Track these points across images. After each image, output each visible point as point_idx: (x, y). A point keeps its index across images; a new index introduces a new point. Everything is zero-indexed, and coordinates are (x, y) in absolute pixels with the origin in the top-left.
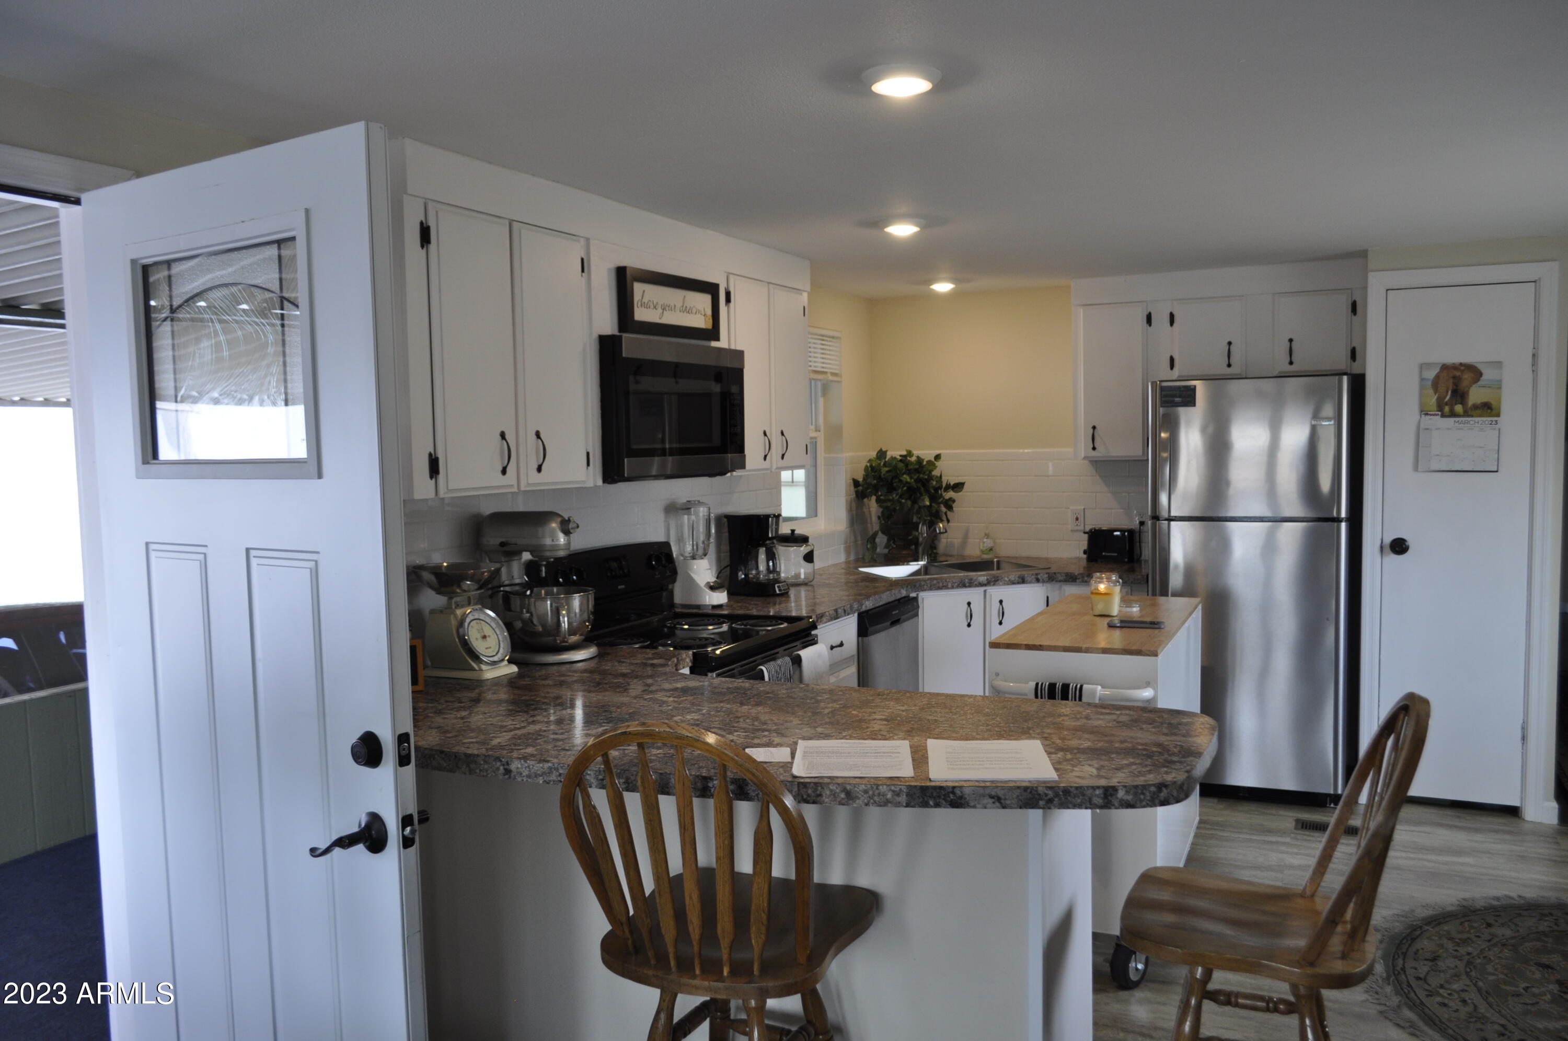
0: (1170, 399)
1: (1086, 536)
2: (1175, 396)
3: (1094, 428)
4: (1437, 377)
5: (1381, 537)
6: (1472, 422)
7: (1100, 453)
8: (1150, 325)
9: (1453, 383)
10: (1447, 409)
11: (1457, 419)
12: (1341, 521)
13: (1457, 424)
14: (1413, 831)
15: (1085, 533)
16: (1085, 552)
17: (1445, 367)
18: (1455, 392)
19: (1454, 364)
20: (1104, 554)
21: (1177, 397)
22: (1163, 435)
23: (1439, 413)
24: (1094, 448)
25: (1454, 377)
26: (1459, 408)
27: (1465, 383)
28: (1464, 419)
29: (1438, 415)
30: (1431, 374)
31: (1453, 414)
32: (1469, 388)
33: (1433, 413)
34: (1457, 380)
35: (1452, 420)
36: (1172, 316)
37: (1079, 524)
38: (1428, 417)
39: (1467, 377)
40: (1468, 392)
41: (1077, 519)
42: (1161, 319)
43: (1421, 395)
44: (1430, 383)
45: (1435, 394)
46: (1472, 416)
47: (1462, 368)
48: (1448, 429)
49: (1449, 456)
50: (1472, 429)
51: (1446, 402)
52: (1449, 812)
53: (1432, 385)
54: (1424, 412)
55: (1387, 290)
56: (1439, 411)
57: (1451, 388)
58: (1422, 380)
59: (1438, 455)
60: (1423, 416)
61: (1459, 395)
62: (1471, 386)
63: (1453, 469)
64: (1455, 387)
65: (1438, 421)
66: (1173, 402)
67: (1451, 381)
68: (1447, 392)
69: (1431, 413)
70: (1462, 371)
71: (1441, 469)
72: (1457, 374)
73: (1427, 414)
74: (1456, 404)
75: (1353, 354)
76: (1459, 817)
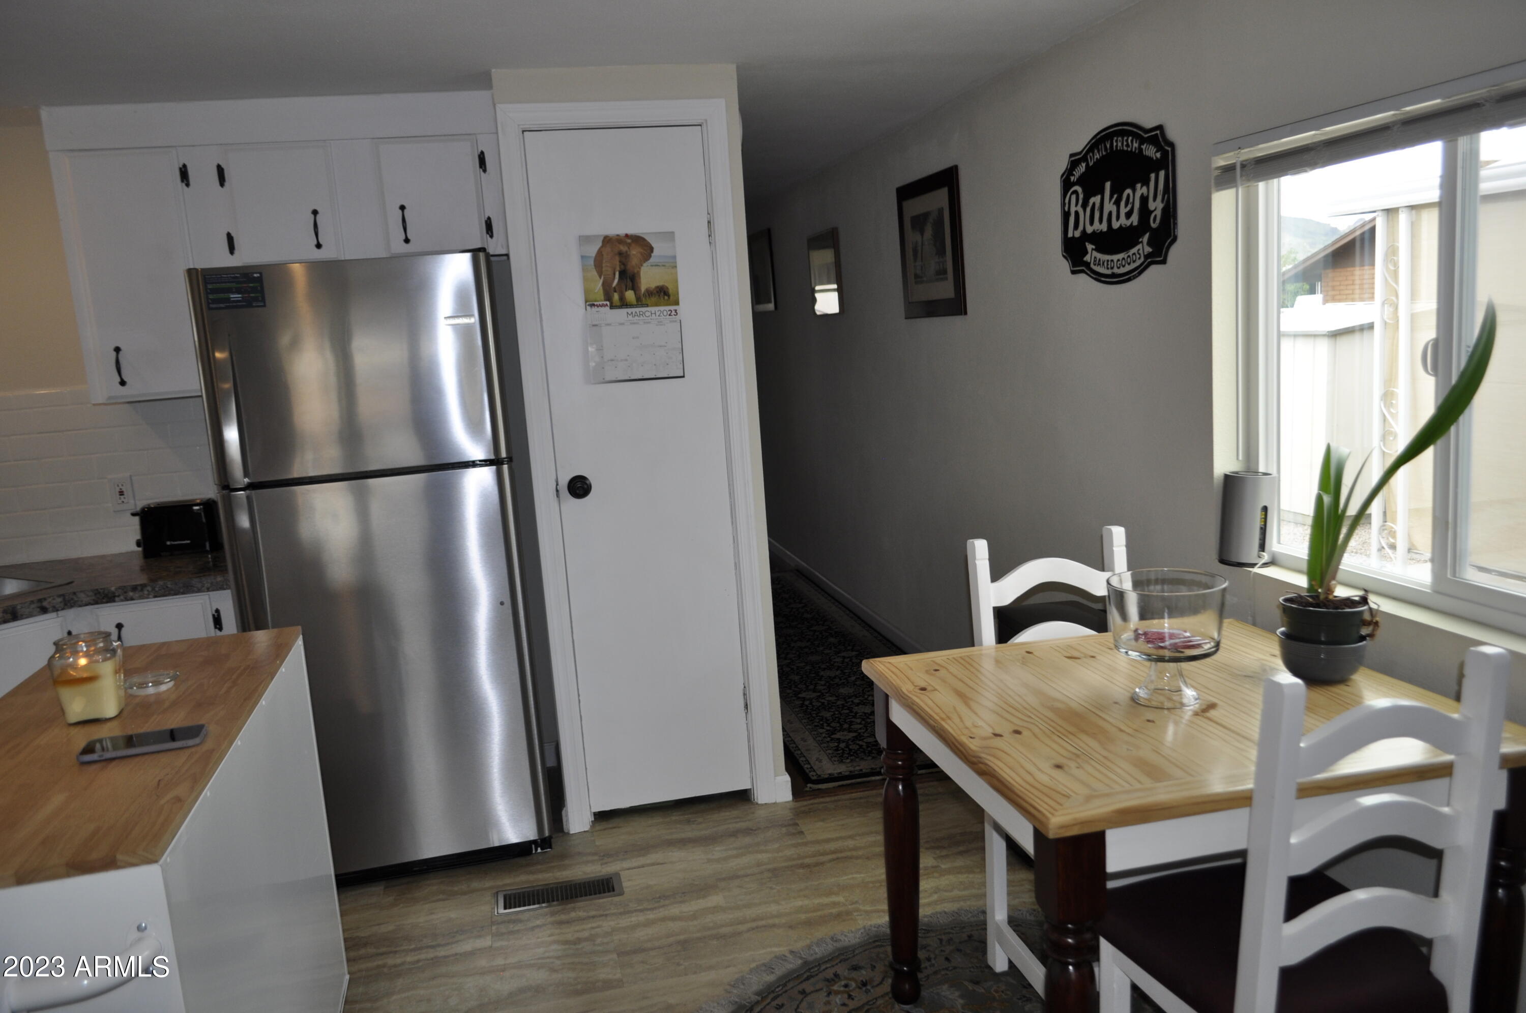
0: (222, 296)
1: (137, 519)
2: (230, 291)
3: (117, 350)
4: (600, 253)
5: (555, 477)
6: (648, 314)
7: (134, 390)
8: (188, 185)
9: (620, 262)
10: (616, 297)
11: (630, 310)
12: (502, 463)
13: (630, 317)
14: (643, 866)
15: (133, 515)
16: (138, 544)
17: (607, 240)
18: (623, 274)
19: (618, 235)
20: (168, 543)
21: (233, 293)
22: (218, 355)
23: (608, 303)
24: (123, 383)
25: (620, 254)
26: (630, 295)
27: (634, 261)
28: (637, 310)
29: (607, 305)
30: (592, 250)
31: (624, 304)
32: (640, 268)
33: (601, 303)
34: (623, 257)
35: (624, 312)
36: (220, 171)
37: (125, 501)
38: (595, 309)
39: (635, 252)
40: (639, 273)
41: (121, 493)
42: (202, 175)
43: (585, 279)
44: (592, 262)
45: (600, 278)
46: (647, 306)
47: (629, 241)
48: (622, 324)
49: (626, 360)
50: (649, 323)
51: (615, 288)
52: (676, 816)
53: (595, 266)
54: (590, 303)
55: (523, 131)
56: (606, 300)
57: (618, 268)
58: (583, 257)
59: (612, 360)
60: (588, 308)
61: (629, 278)
62: (642, 265)
63: (633, 378)
64: (622, 267)
65: (607, 314)
66: (228, 300)
67: (617, 258)
68: (614, 274)
69: (598, 303)
70: (629, 245)
71: (619, 379)
72: (623, 248)
73: (594, 305)
74: (626, 290)
75: (489, 226)
76: (688, 822)
